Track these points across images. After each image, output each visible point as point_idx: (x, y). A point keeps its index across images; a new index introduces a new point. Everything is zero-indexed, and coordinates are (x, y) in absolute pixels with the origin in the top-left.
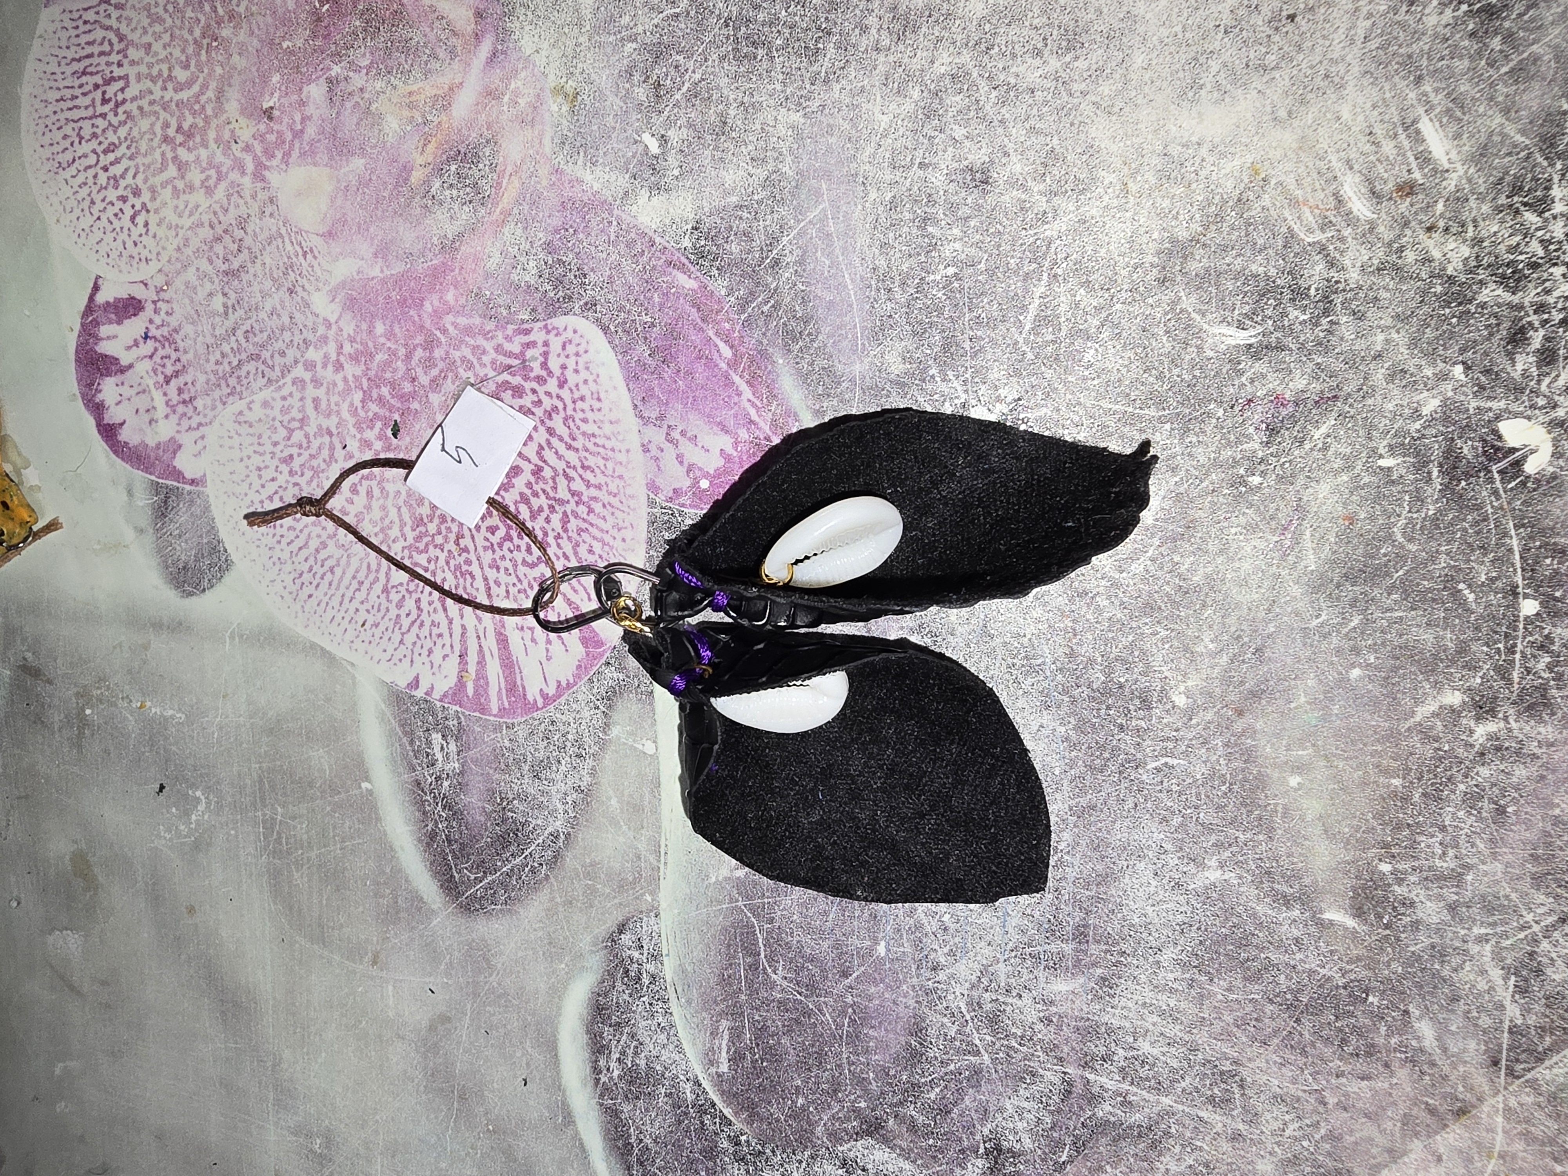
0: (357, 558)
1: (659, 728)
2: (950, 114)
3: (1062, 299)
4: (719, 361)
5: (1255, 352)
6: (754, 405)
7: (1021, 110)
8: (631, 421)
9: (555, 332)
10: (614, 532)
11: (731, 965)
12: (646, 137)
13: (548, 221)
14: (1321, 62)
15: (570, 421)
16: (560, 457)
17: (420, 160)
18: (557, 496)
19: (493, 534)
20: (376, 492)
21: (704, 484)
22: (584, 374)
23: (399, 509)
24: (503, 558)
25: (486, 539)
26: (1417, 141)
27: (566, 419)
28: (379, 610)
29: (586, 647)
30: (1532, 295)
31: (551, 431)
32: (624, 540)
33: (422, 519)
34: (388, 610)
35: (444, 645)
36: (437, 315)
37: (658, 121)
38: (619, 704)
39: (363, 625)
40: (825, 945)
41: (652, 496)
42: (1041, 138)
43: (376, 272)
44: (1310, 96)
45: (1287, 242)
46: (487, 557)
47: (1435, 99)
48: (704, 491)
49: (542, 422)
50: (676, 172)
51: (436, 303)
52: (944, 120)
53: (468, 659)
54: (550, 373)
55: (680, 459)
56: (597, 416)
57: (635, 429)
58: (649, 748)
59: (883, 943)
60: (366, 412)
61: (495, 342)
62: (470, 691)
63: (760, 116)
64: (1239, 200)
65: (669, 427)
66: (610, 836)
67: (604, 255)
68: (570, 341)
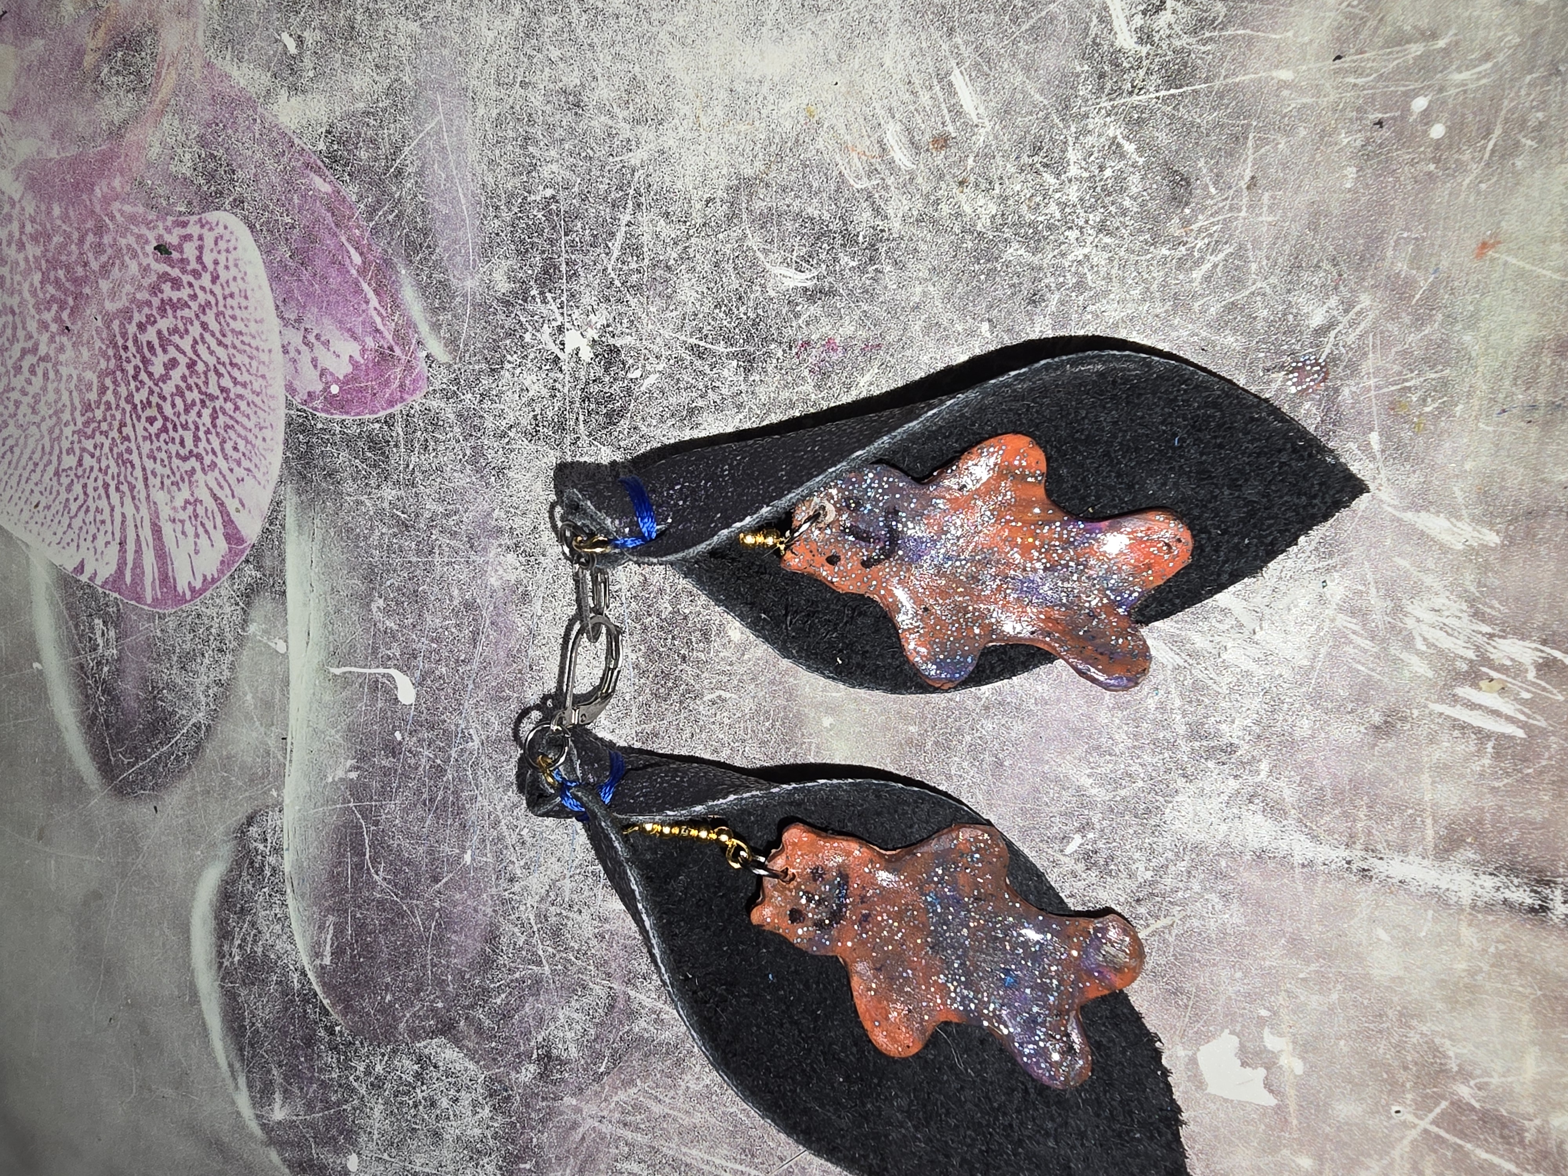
0: (33, 439)
1: (290, 628)
2: (547, 34)
3: (646, 228)
4: (350, 268)
5: (811, 295)
6: (380, 314)
7: (608, 35)
8: (274, 323)
9: (208, 227)
10: (256, 431)
11: (340, 863)
12: (285, 36)
13: (202, 115)
14: (867, 7)
15: (221, 317)
16: (212, 353)
17: (91, 45)
18: (209, 391)
19: (152, 424)
20: (52, 375)
21: (335, 389)
22: (233, 271)
23: (71, 392)
24: (159, 449)
25: (145, 429)
26: (950, 93)
27: (217, 315)
28: (51, 493)
29: (229, 543)
30: (1050, 256)
31: (204, 326)
32: (264, 440)
33: (90, 405)
34: (58, 493)
35: (106, 532)
36: (106, 201)
37: (295, 20)
38: (257, 602)
39: (37, 506)
40: (421, 850)
41: (290, 397)
42: (625, 66)
43: (53, 154)
44: (858, 41)
45: (839, 188)
46: (146, 447)
47: (966, 51)
48: (335, 396)
49: (197, 316)
50: (311, 74)
51: (105, 189)
52: (542, 40)
53: (128, 547)
54: (204, 268)
55: (314, 362)
56: (244, 314)
57: (277, 330)
58: (281, 647)
59: (469, 852)
60: (44, 294)
61: (156, 231)
62: (128, 579)
63: (383, 24)
64: (797, 141)
65: (306, 330)
66: (244, 731)
67: (250, 153)
68: (222, 237)
